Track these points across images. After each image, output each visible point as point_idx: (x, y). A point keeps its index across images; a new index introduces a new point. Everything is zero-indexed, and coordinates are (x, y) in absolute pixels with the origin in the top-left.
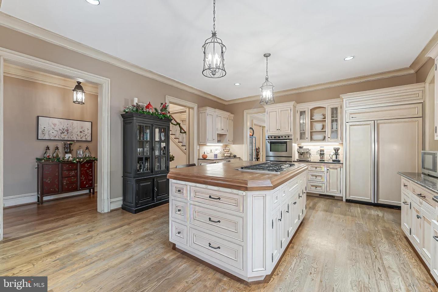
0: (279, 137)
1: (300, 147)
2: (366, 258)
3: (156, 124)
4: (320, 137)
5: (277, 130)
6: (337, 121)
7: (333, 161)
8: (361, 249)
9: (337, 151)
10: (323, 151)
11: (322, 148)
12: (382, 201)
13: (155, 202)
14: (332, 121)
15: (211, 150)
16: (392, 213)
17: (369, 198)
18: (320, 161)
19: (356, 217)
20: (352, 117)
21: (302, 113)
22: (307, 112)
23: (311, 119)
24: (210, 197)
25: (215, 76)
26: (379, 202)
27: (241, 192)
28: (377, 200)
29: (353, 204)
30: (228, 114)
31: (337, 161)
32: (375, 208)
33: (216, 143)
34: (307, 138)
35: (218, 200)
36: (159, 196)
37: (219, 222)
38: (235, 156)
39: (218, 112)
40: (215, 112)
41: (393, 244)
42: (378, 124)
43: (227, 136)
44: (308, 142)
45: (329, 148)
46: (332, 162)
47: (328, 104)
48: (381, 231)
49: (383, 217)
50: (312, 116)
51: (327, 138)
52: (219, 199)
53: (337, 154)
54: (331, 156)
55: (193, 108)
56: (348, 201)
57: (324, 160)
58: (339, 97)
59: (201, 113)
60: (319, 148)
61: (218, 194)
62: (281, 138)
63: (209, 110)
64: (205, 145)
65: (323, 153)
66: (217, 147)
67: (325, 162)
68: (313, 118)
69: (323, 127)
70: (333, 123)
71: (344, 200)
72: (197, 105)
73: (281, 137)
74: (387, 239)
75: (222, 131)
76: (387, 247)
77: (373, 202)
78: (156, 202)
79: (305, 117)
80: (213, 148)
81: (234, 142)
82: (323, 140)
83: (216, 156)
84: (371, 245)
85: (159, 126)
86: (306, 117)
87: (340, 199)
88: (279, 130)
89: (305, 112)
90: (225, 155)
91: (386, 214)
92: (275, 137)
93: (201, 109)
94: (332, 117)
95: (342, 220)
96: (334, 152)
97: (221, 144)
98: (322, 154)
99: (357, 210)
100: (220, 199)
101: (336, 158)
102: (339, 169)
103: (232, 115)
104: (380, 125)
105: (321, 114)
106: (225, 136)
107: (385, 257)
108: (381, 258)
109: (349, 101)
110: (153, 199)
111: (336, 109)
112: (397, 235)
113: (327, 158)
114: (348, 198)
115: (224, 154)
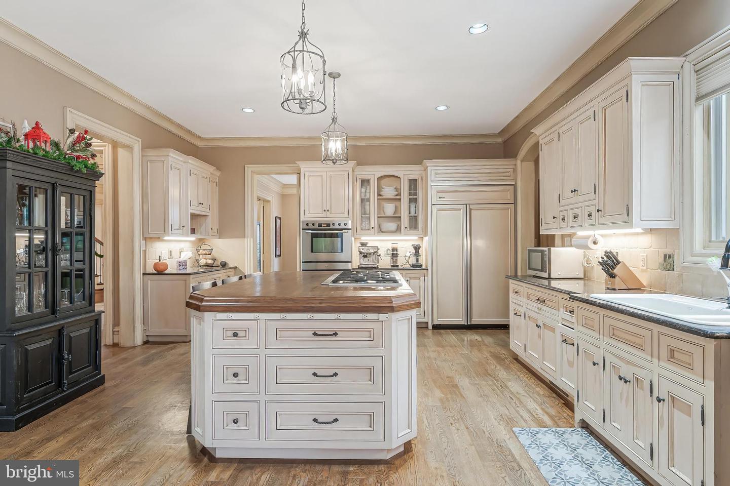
0: (328, 225)
1: (363, 244)
2: (493, 390)
3: (63, 183)
4: (392, 226)
5: (325, 211)
6: (416, 200)
7: (413, 266)
8: (484, 382)
9: (417, 248)
10: (397, 251)
11: (395, 246)
12: (476, 320)
13: (64, 391)
14: (410, 201)
15: (171, 251)
16: (488, 334)
17: (461, 320)
18: (392, 268)
19: (456, 346)
20: (440, 198)
21: (365, 182)
22: (372, 182)
23: (379, 195)
24: (315, 334)
25: (306, 111)
26: (473, 323)
27: (382, 316)
28: (471, 320)
29: (442, 331)
30: (212, 169)
31: (417, 266)
32: (469, 332)
33: (187, 236)
34: (373, 228)
35: (334, 338)
36: (75, 372)
37: (336, 374)
38: (224, 265)
39: (193, 163)
40: (184, 162)
41: (507, 368)
42: (470, 210)
43: (209, 220)
44: (374, 235)
45: (405, 244)
46: (408, 267)
47: (406, 172)
48: (490, 357)
49: (483, 340)
50: (380, 189)
51: (403, 228)
52: (335, 334)
53: (417, 254)
54: (407, 258)
55: (129, 147)
56: (436, 327)
57: (398, 266)
58: (420, 163)
59: (151, 161)
60: (390, 246)
61: (334, 326)
62: (332, 227)
63: (174, 157)
64: (159, 239)
65: (397, 254)
66: (182, 245)
67: (400, 267)
68: (382, 193)
69: (397, 210)
70: (411, 204)
71: (430, 327)
72: (140, 140)
73: (331, 225)
74: (500, 365)
75: (200, 208)
76: (505, 373)
77: (466, 324)
78: (67, 390)
79: (368, 191)
80: (175, 247)
81: (221, 233)
82: (395, 232)
83: (182, 264)
84: (489, 375)
85: (71, 191)
86: (370, 189)
87: (424, 326)
88: (328, 211)
89: (368, 181)
90: (202, 262)
91: (484, 337)
92: (320, 225)
93: (151, 152)
94: (410, 194)
95: (443, 354)
96: (414, 251)
97: (193, 238)
98: (394, 256)
99: (451, 337)
100: (337, 334)
101: (417, 261)
102: (422, 278)
103: (218, 173)
104: (473, 211)
105: (394, 187)
106: (202, 218)
107: (509, 384)
108: (506, 386)
109: (437, 171)
110: (60, 384)
111: (416, 180)
112: (507, 358)
113: (401, 261)
114: (436, 323)
115: (197, 261)
